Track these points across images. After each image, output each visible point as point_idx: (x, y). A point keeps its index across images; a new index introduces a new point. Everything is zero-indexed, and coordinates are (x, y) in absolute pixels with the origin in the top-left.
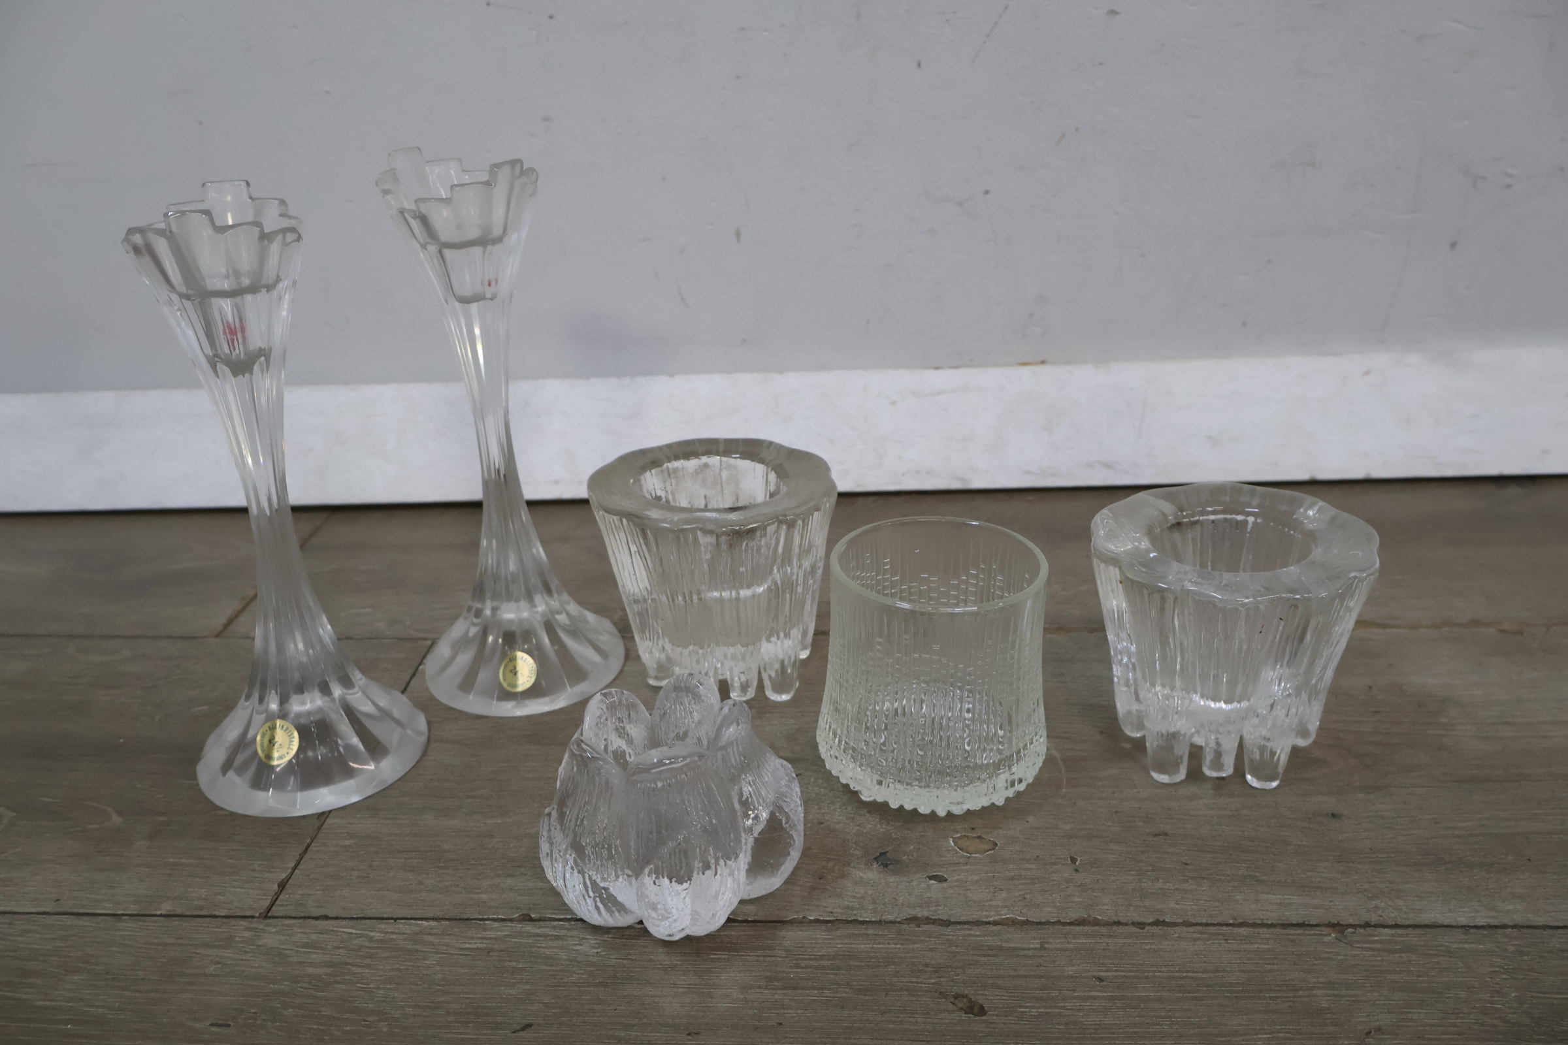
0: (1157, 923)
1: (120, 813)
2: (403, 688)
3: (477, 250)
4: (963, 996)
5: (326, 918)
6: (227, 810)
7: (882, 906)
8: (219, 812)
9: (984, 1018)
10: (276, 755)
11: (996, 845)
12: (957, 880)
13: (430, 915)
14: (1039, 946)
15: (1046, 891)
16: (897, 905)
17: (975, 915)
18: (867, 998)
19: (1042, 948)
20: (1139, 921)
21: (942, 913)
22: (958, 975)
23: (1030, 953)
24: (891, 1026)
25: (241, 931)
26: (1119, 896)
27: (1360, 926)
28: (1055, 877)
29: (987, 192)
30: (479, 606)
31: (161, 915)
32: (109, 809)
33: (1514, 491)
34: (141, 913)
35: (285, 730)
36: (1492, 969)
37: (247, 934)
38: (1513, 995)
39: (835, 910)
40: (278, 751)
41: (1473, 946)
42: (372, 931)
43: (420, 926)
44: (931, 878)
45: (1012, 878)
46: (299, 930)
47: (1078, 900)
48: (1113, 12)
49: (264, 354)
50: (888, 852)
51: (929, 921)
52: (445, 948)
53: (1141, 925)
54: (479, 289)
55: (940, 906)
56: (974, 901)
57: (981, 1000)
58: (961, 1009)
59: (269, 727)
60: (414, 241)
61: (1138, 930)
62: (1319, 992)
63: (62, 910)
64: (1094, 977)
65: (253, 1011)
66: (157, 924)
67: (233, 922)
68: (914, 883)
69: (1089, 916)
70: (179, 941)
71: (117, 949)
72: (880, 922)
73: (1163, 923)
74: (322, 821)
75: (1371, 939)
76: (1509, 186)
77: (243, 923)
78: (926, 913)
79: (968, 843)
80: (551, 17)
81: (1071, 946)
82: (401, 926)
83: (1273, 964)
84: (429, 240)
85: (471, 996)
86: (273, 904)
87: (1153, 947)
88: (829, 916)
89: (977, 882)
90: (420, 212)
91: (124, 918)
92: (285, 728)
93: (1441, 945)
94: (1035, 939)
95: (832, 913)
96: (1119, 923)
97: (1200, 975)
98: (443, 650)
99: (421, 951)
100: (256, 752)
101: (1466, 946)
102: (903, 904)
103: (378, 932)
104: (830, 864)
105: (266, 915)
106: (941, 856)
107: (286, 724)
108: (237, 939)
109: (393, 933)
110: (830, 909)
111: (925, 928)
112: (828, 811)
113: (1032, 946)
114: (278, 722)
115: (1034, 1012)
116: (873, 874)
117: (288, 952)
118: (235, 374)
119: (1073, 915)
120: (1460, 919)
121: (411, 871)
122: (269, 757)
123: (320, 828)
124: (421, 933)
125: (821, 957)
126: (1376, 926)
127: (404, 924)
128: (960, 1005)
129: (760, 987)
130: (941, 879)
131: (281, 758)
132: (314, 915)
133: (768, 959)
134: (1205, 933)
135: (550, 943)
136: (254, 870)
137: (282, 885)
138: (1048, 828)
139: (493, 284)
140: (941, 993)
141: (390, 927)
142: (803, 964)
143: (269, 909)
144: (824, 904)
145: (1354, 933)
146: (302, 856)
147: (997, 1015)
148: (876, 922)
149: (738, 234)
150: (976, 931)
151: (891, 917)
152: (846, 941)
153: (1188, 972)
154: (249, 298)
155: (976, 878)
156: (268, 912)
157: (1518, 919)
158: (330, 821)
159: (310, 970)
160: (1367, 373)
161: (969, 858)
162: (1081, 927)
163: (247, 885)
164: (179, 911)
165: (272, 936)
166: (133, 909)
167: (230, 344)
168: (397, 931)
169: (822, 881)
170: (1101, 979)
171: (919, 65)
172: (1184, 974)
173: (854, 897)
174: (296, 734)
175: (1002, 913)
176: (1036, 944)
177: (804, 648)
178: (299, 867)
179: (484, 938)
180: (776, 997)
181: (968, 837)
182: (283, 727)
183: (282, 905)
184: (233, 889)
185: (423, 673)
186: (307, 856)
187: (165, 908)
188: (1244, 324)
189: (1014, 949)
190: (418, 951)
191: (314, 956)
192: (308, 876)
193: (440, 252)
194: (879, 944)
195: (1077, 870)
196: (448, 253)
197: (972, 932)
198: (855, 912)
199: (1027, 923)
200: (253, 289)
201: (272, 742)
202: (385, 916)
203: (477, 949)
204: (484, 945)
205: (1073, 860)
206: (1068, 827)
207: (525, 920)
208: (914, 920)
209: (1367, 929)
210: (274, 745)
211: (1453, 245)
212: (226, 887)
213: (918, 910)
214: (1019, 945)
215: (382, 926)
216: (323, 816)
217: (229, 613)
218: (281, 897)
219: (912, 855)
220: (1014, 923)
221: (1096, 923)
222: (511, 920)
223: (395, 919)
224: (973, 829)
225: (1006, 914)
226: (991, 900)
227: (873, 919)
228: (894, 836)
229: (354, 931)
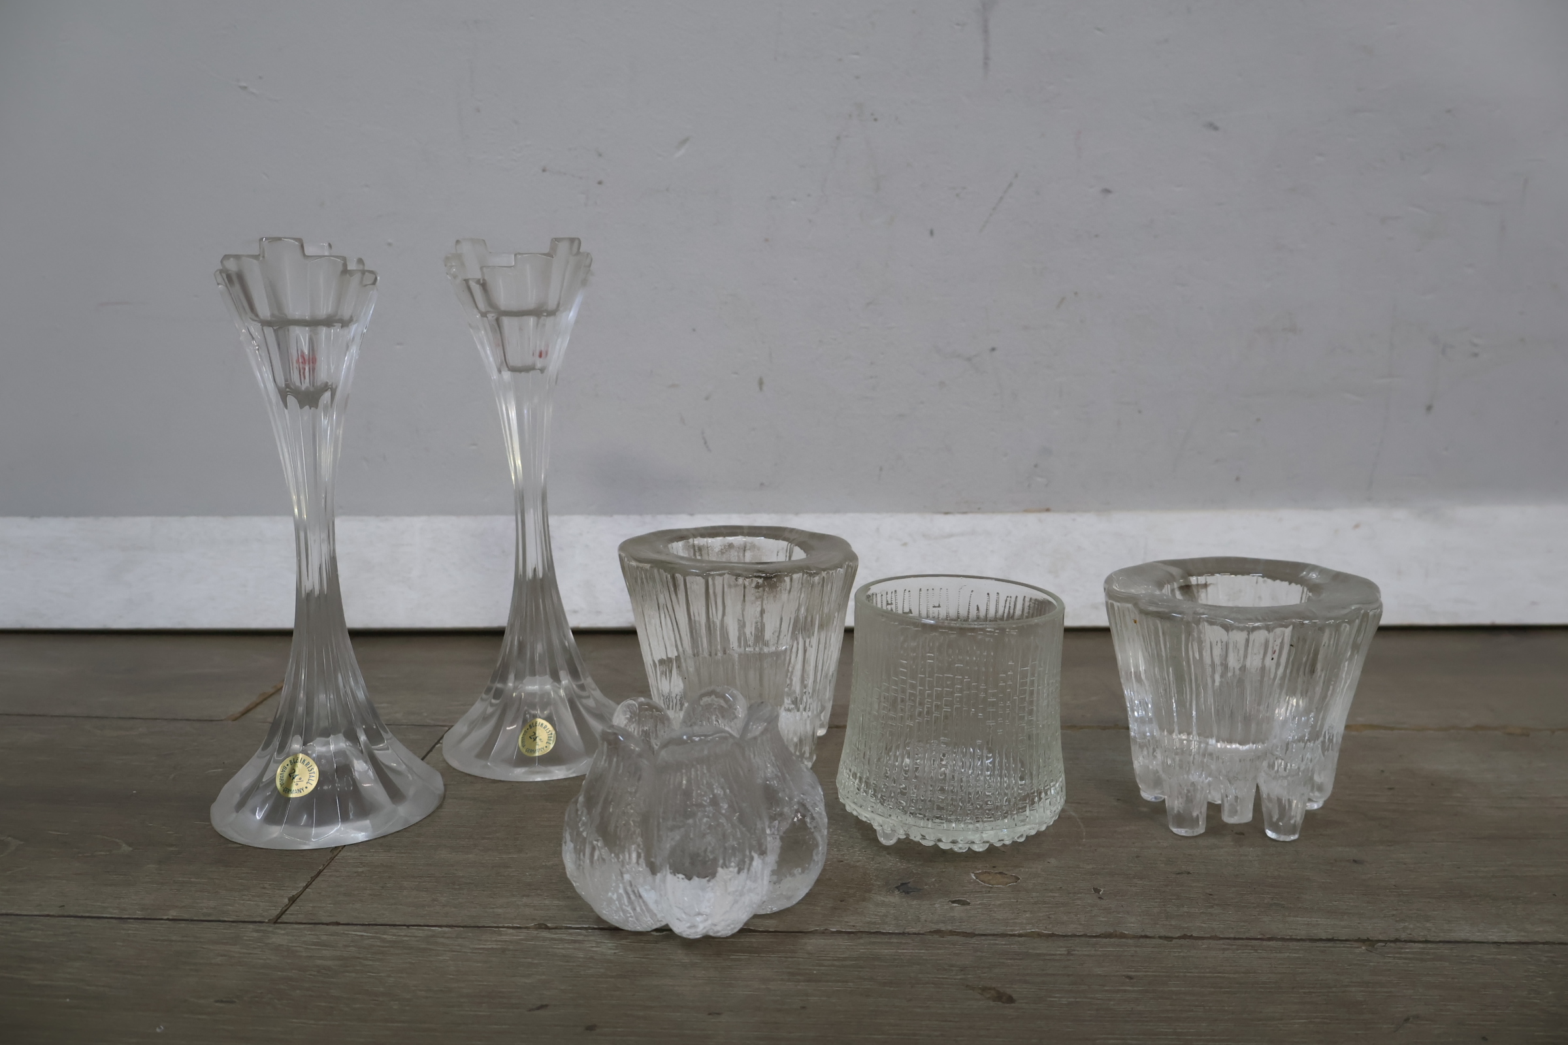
0: (1184, 937)
1: (130, 845)
3: (531, 320)
4: (990, 989)
5: (338, 924)
6: (240, 844)
7: (905, 922)
8: (230, 845)
9: (1013, 1005)
10: (294, 787)
11: (1019, 879)
12: (979, 904)
13: (445, 924)
14: (1066, 953)
15: (1070, 913)
16: (919, 921)
17: (1001, 929)
18: (892, 989)
19: (1069, 954)
20: (1166, 935)
21: (966, 928)
22: (985, 973)
23: (1058, 957)
24: (919, 1010)
25: (250, 932)
26: (1145, 917)
27: (1391, 941)
28: (1079, 902)
29: (993, 349)
31: (168, 919)
32: (117, 840)
34: (147, 917)
35: (307, 765)
36: (1526, 974)
37: (255, 934)
38: (1550, 993)
39: (857, 925)
40: (297, 784)
41: (1507, 956)
42: (383, 934)
43: (433, 931)
44: (954, 902)
45: (1036, 903)
46: (309, 933)
47: (1103, 919)
48: (1107, 191)
49: (330, 388)
50: (909, 882)
51: (952, 933)
52: (459, 948)
53: (1169, 939)
54: (529, 361)
55: (964, 922)
56: (998, 920)
57: (1009, 991)
58: (989, 998)
59: (291, 761)
61: (1166, 942)
62: (1353, 989)
63: (66, 914)
64: (1124, 976)
65: (259, 991)
66: (163, 926)
67: (241, 925)
68: (937, 906)
69: (1116, 931)
70: (185, 939)
71: (121, 944)
72: (903, 934)
73: (1191, 937)
74: (335, 854)
75: (1403, 951)
76: (1476, 355)
77: (251, 926)
78: (950, 928)
79: (990, 878)
80: (600, 183)
81: (1099, 953)
82: (415, 931)
83: (1305, 968)
84: (490, 309)
85: (485, 983)
86: (283, 913)
87: (1181, 954)
88: (850, 929)
89: (1000, 905)
90: (484, 280)
91: (129, 920)
92: (306, 763)
93: (1473, 956)
94: (1061, 947)
95: (854, 926)
96: (1146, 937)
97: (1231, 976)
99: (433, 950)
100: (276, 787)
101: (1499, 957)
102: (926, 921)
103: (389, 935)
104: (851, 891)
105: (276, 921)
106: (963, 887)
107: (308, 759)
108: (245, 938)
109: (406, 936)
110: (852, 924)
111: (949, 938)
112: (847, 853)
113: (1059, 952)
114: (301, 756)
115: (1064, 1001)
116: (895, 898)
117: (298, 948)
118: (301, 407)
119: (1099, 930)
120: (1490, 937)
121: (425, 891)
122: (287, 790)
123: (332, 859)
124: (432, 936)
125: (845, 959)
126: (1406, 941)
127: (416, 929)
128: (988, 996)
129: (782, 980)
130: (963, 903)
131: (299, 791)
132: (325, 922)
133: (790, 959)
134: (1234, 945)
135: (566, 946)
136: (264, 888)
137: (293, 900)
138: (1069, 867)
139: (543, 355)
140: (967, 986)
141: (403, 932)
142: (826, 963)
143: (279, 916)
144: (846, 920)
145: (1384, 946)
146: (314, 879)
147: (1026, 1003)
148: (900, 934)
149: (761, 383)
150: (1000, 941)
151: (914, 930)
152: (869, 947)
153: (1219, 973)
154: (323, 331)
155: (999, 902)
156: (279, 918)
157: (1548, 938)
158: (342, 854)
159: (319, 962)
160: (1357, 526)
161: (991, 888)
162: (1108, 939)
163: (257, 899)
164: (186, 916)
165: (280, 937)
166: (139, 914)
167: (302, 374)
168: (409, 934)
169: (843, 903)
170: (1130, 978)
171: (932, 233)
172: (1216, 975)
173: (876, 915)
174: (316, 769)
175: (1028, 928)
176: (1063, 951)
177: (822, 726)
178: (310, 887)
179: (500, 941)
180: (799, 987)
181: (989, 873)
182: (304, 761)
183: (291, 914)
184: (242, 902)
186: (319, 879)
187: (173, 914)
188: (1238, 479)
189: (1039, 955)
190: (431, 950)
191: (324, 952)
192: (320, 893)
193: (497, 320)
194: (903, 949)
195: (1100, 898)
196: (506, 321)
197: (997, 942)
198: (878, 926)
199: (1053, 935)
200: (328, 322)
201: (291, 776)
202: (397, 923)
203: (492, 948)
204: (499, 946)
205: (1097, 891)
206: (1090, 867)
207: (542, 928)
208: (938, 932)
209: (1398, 943)
210: (294, 778)
211: (1429, 408)
212: (235, 900)
213: (943, 925)
214: (1045, 952)
215: (395, 931)
216: (336, 850)
217: (246, 704)
218: (291, 908)
219: (934, 885)
220: (1040, 935)
221: (1123, 936)
222: (527, 928)
223: (408, 926)
224: (994, 867)
225: (1029, 929)
226: (1015, 919)
227: (896, 932)
228: (914, 872)
229: (365, 934)
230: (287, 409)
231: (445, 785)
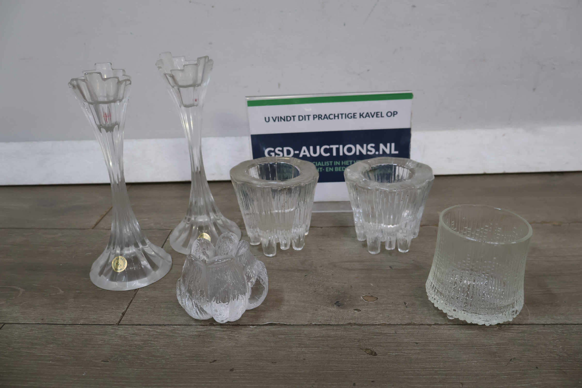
0: (435, 324)
1: (63, 290)
2: (162, 246)
3: (191, 88)
4: (368, 349)
5: (140, 325)
6: (102, 289)
7: (338, 320)
8: (98, 289)
9: (376, 356)
10: (119, 268)
11: (378, 299)
12: (364, 311)
13: (177, 324)
14: (394, 332)
15: (396, 314)
16: (343, 319)
17: (372, 322)
18: (334, 350)
19: (396, 333)
20: (429, 324)
21: (360, 322)
22: (366, 342)
23: (392, 334)
24: (344, 359)
25: (110, 329)
26: (422, 315)
27: (507, 325)
28: (399, 309)
29: (368, 70)
30: (190, 217)
31: (80, 324)
32: (58, 288)
33: (556, 177)
34: (73, 323)
35: (122, 260)
36: (553, 338)
37: (112, 330)
38: (561, 347)
39: (322, 321)
40: (120, 267)
41: (546, 331)
42: (157, 329)
43: (174, 327)
44: (355, 310)
45: (384, 310)
46: (131, 329)
47: (408, 317)
48: (414, 6)
49: (117, 124)
50: (339, 301)
51: (355, 324)
52: (183, 335)
54: (191, 102)
55: (359, 319)
56: (371, 318)
57: (375, 350)
58: (368, 354)
59: (116, 259)
60: (169, 85)
61: (429, 327)
62: (493, 347)
63: (44, 323)
64: (414, 342)
65: (116, 356)
66: (79, 327)
67: (107, 326)
68: (349, 312)
69: (412, 322)
70: (88, 333)
71: (66, 336)
72: (338, 325)
73: (438, 324)
74: (136, 292)
75: (511, 329)
76: (554, 69)
77: (110, 327)
78: (354, 322)
79: (368, 298)
80: (213, 7)
81: (406, 332)
82: (167, 327)
83: (477, 337)
84: (175, 85)
85: (194, 351)
86: (120, 320)
87: (434, 332)
88: (320, 323)
89: (371, 311)
90: (172, 75)
91: (67, 325)
92: (122, 259)
93: (535, 331)
94: (393, 330)
95: (320, 322)
96: (422, 324)
97: (451, 341)
98: (176, 233)
99: (175, 336)
100: (112, 267)
101: (544, 331)
102: (346, 319)
103: (159, 329)
104: (319, 306)
105: (118, 324)
106: (358, 303)
107: (123, 258)
108: (109, 332)
109: (164, 330)
110: (320, 321)
111: (354, 326)
112: (317, 288)
113: (392, 332)
114: (120, 257)
115: (394, 354)
116: (334, 309)
117: (127, 336)
118: (107, 131)
119: (406, 322)
120: (541, 322)
121: (169, 309)
122: (117, 269)
123: (135, 294)
124: (174, 330)
125: (318, 337)
126: (512, 324)
127: (168, 327)
128: (368, 352)
129: (297, 347)
130: (359, 310)
131: (121, 269)
132: (136, 324)
133: (299, 337)
134: (452, 327)
135: (221, 333)
136: (113, 309)
137: (123, 314)
138: (396, 293)
139: (197, 100)
140: (361, 348)
141: (164, 328)
142: (311, 339)
143: (119, 322)
144: (318, 319)
145: (505, 327)
146: (130, 304)
147: (381, 356)
148: (336, 325)
149: (279, 85)
150: (372, 328)
151: (342, 323)
152: (326, 331)
154: (113, 104)
155: (371, 310)
156: (119, 323)
157: (561, 322)
158: (138, 292)
159: (136, 343)
160: (504, 135)
161: (368, 303)
162: (409, 326)
163: (111, 314)
164: (87, 323)
165: (121, 331)
166: (70, 322)
167: (106, 121)
168: (166, 329)
169: (317, 311)
170: (417, 343)
171: (345, 25)
172: (446, 341)
173: (328, 317)
174: (126, 261)
175: (381, 321)
176: (393, 332)
177: (306, 231)
178: (129, 308)
179: (197, 331)
180: (302, 350)
181: (367, 296)
182: (121, 258)
183: (124, 321)
184: (106, 315)
185: (169, 241)
186: (131, 304)
187: (82, 322)
188: (460, 118)
189: (386, 333)
190: (174, 336)
191: (137, 338)
192: (132, 311)
193: (179, 89)
194: (338, 332)
195: (407, 307)
196: (181, 89)
197: (370, 328)
198: (329, 322)
199: (390, 325)
200: (114, 101)
201: (117, 264)
202: (161, 324)
203: (195, 335)
204: (198, 334)
205: (405, 303)
206: (403, 292)
207: (211, 325)
208: (350, 324)
209: (509, 325)
210: (118, 265)
211: (534, 90)
212: (103, 315)
213: (351, 320)
214: (387, 332)
215: (161, 328)
216: (136, 290)
217: (96, 220)
218: (123, 318)
219: (348, 302)
220: (385, 325)
221: (414, 324)
222: (206, 325)
223: (165, 325)
224: (369, 293)
225: (382, 322)
226: (377, 317)
227: (336, 324)
228: (341, 296)
229: (150, 329)
230: (101, 133)
231: (172, 258)
